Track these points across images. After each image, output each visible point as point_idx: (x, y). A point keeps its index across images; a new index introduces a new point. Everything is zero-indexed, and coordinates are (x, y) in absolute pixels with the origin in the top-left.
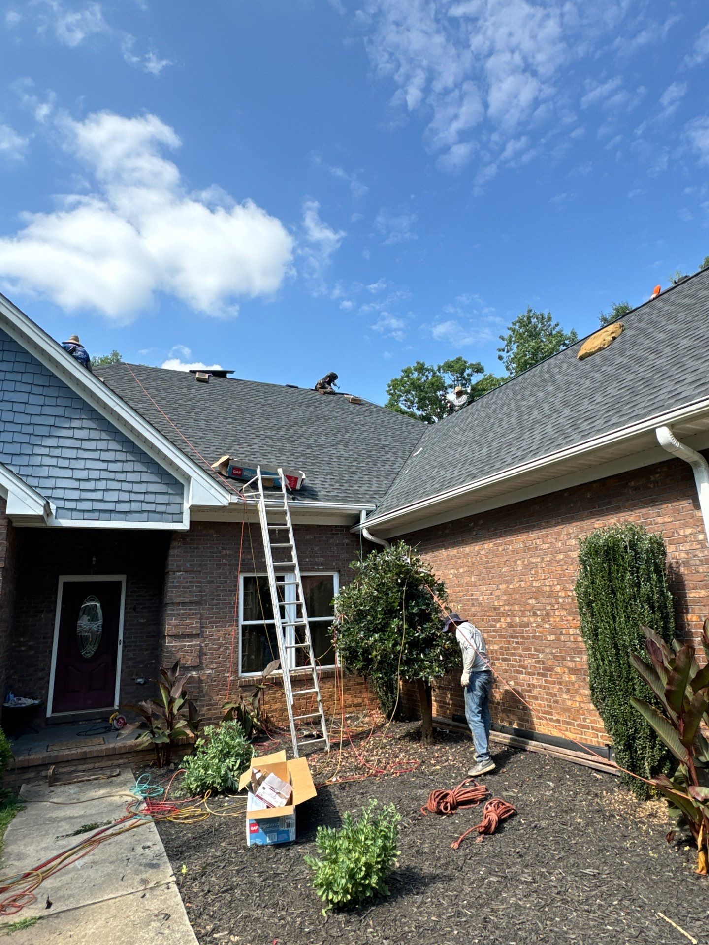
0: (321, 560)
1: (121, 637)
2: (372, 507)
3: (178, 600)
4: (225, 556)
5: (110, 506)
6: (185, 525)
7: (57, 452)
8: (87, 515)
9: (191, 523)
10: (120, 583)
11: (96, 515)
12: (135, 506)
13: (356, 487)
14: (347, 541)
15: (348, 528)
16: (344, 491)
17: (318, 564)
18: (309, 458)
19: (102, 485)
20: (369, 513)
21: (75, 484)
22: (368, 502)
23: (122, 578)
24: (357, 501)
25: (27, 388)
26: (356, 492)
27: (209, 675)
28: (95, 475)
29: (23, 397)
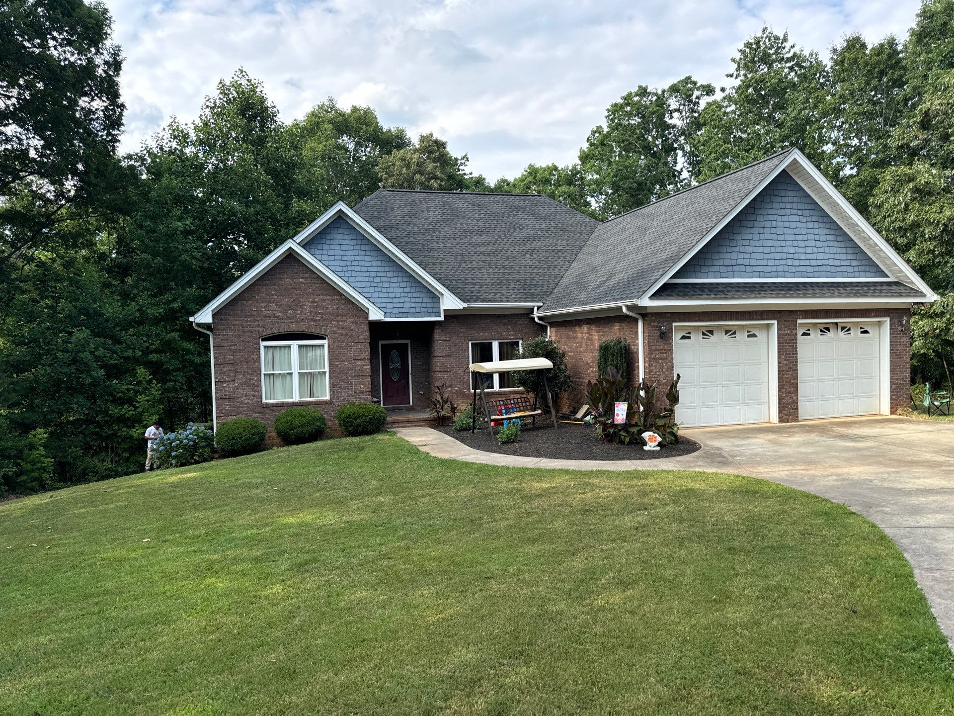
0: (512, 333)
1: (410, 371)
2: (541, 304)
3: (440, 355)
4: (461, 333)
5: (406, 310)
6: (442, 318)
7: (380, 285)
8: (397, 315)
9: (445, 316)
10: (407, 344)
11: (401, 315)
12: (418, 310)
13: (533, 290)
14: (527, 322)
15: (528, 315)
16: (525, 294)
17: (510, 335)
18: (506, 269)
19: (402, 300)
20: (538, 308)
21: (390, 300)
22: (539, 301)
23: (408, 342)
24: (532, 301)
25: (363, 253)
26: (532, 294)
27: (457, 391)
28: (398, 295)
29: (362, 258)
